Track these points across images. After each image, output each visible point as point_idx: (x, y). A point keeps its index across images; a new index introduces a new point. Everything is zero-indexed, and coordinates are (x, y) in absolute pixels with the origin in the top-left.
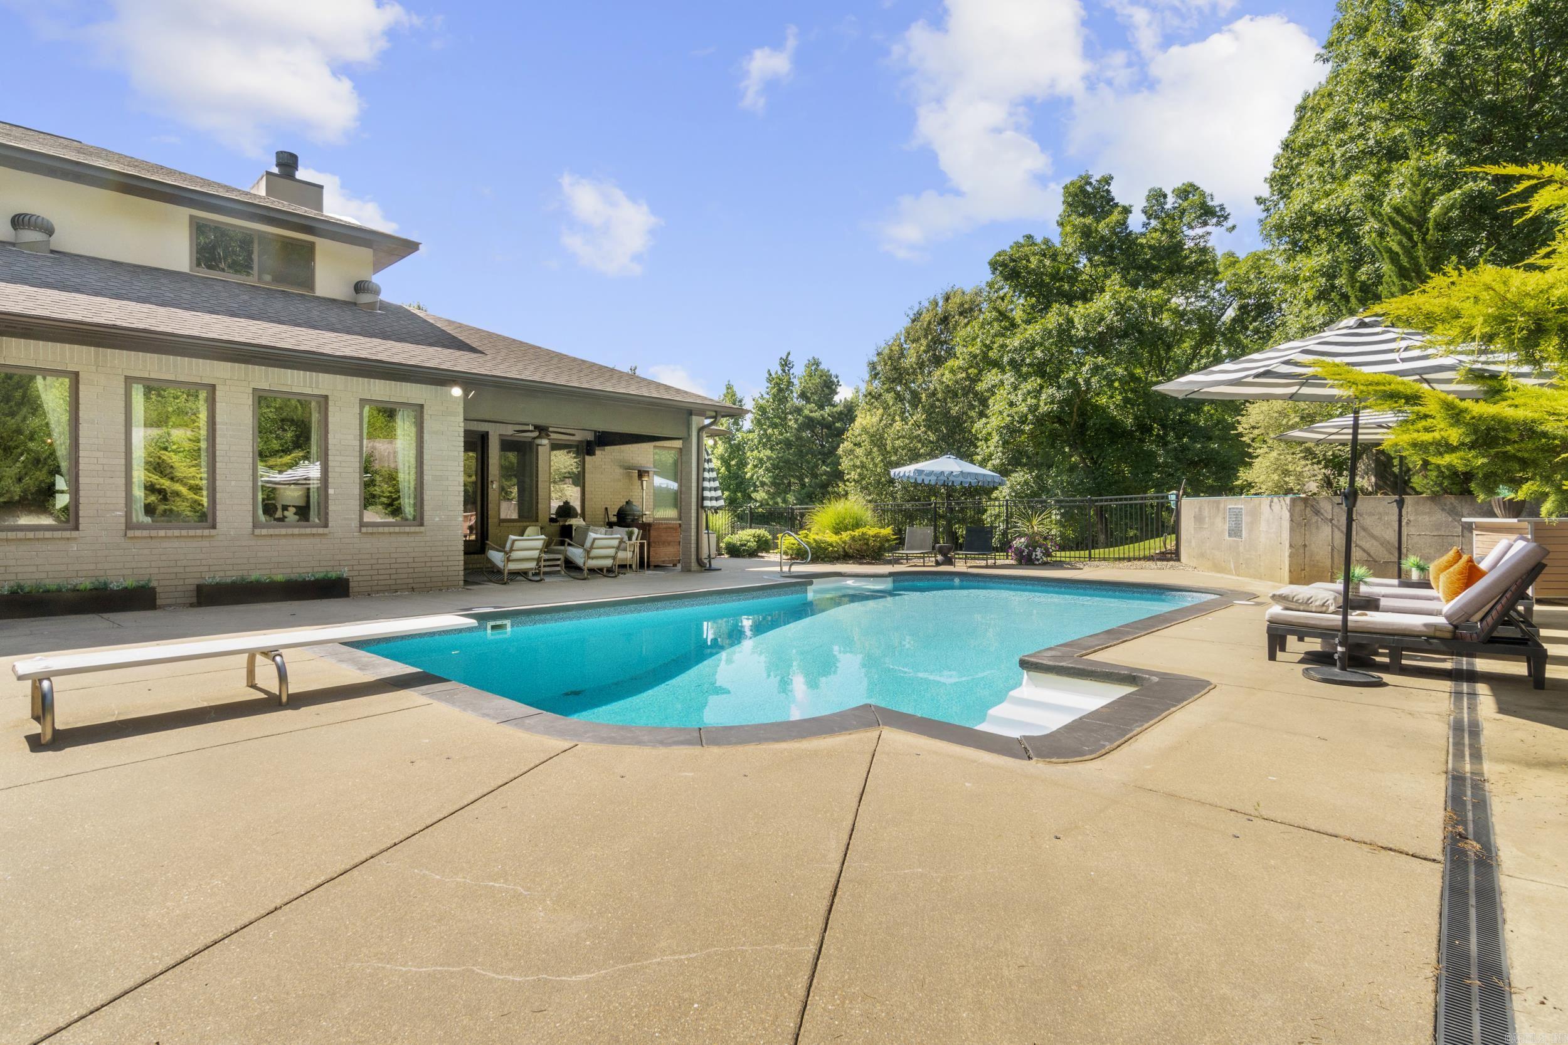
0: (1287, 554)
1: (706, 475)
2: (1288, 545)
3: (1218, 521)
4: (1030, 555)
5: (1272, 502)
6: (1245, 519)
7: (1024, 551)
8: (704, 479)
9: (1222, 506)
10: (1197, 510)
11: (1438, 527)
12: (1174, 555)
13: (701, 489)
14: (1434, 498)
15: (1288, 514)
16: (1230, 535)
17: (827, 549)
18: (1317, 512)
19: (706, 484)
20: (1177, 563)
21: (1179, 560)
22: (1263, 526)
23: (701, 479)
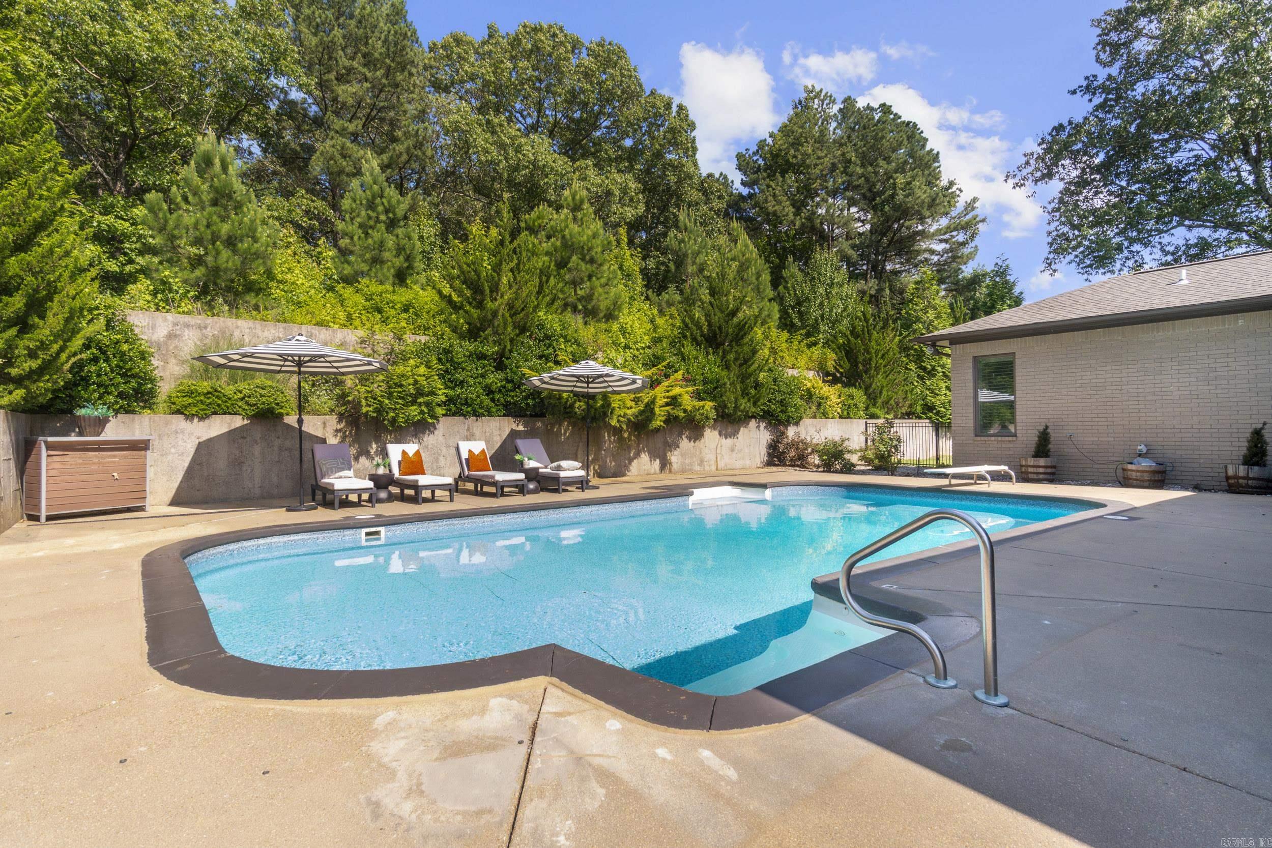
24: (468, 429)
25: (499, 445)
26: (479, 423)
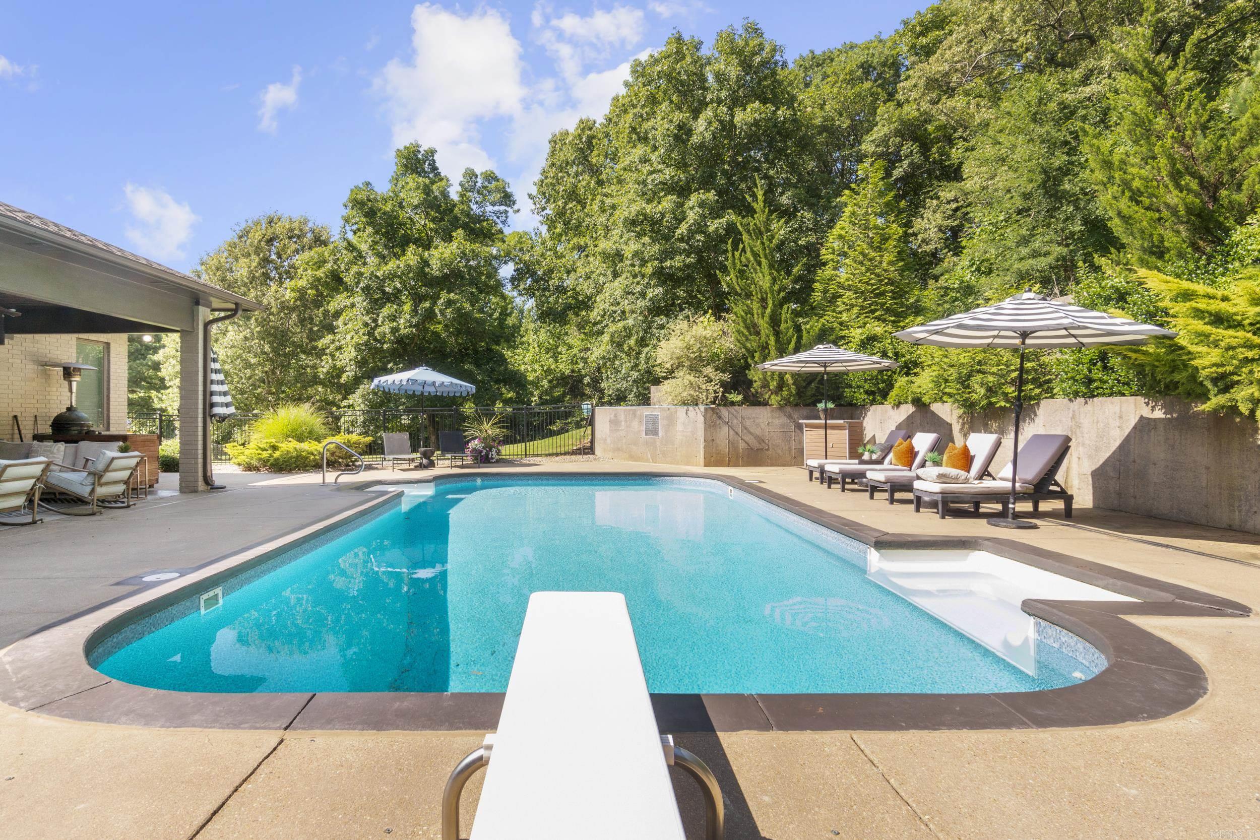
0: (702, 446)
1: (214, 377)
2: (702, 440)
3: (635, 424)
4: (487, 455)
5: (687, 411)
6: (661, 423)
7: (481, 452)
8: (212, 382)
9: (638, 413)
10: (612, 416)
11: (783, 426)
12: (589, 450)
13: (208, 394)
14: (781, 407)
15: (702, 419)
16: (646, 434)
17: (307, 458)
18: (720, 417)
19: (215, 388)
20: (591, 456)
21: (594, 454)
22: (679, 427)
23: (209, 382)
24: (1073, 418)
25: (1118, 443)
26: (1089, 407)
